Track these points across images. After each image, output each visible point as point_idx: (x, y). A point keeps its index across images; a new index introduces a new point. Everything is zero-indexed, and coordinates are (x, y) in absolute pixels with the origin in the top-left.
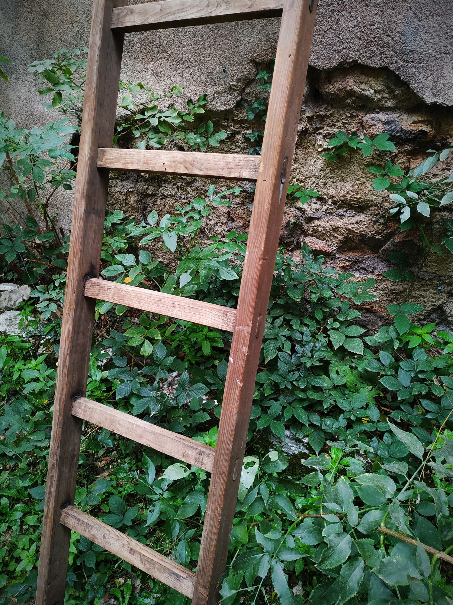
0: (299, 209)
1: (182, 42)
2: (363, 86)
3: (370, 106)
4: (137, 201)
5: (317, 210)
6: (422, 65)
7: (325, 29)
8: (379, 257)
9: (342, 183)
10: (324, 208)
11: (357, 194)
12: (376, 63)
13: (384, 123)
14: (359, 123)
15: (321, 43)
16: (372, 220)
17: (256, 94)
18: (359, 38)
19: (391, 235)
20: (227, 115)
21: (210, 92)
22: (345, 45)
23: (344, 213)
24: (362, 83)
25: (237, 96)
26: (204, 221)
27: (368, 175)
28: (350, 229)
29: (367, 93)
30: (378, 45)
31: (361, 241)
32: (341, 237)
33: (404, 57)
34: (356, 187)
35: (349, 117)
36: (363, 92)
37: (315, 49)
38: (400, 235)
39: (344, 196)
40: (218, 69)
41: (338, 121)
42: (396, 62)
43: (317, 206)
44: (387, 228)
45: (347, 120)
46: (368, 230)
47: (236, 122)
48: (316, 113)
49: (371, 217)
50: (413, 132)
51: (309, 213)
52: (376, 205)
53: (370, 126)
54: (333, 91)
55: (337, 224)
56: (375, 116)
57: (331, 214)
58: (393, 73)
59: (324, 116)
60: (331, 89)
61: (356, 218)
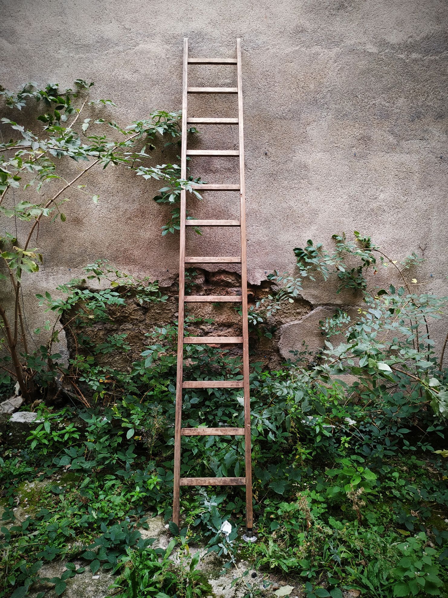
0: (202, 329)
3: (230, 285)
4: (103, 335)
9: (221, 316)
10: (213, 327)
11: (228, 320)
12: (232, 271)
13: (236, 291)
14: (226, 291)
16: (235, 331)
20: (167, 289)
21: (160, 279)
23: (223, 329)
24: (227, 277)
25: (173, 281)
26: (149, 340)
29: (229, 281)
34: (227, 317)
36: (227, 280)
39: (222, 321)
40: (164, 270)
41: (217, 291)
42: (239, 270)
43: (210, 327)
45: (221, 290)
46: (233, 335)
47: (171, 292)
48: (208, 288)
51: (206, 330)
52: (236, 324)
53: (231, 293)
54: (216, 280)
55: (220, 334)
56: (232, 289)
57: (217, 330)
58: (238, 274)
59: (211, 289)
60: (215, 279)
61: (228, 330)
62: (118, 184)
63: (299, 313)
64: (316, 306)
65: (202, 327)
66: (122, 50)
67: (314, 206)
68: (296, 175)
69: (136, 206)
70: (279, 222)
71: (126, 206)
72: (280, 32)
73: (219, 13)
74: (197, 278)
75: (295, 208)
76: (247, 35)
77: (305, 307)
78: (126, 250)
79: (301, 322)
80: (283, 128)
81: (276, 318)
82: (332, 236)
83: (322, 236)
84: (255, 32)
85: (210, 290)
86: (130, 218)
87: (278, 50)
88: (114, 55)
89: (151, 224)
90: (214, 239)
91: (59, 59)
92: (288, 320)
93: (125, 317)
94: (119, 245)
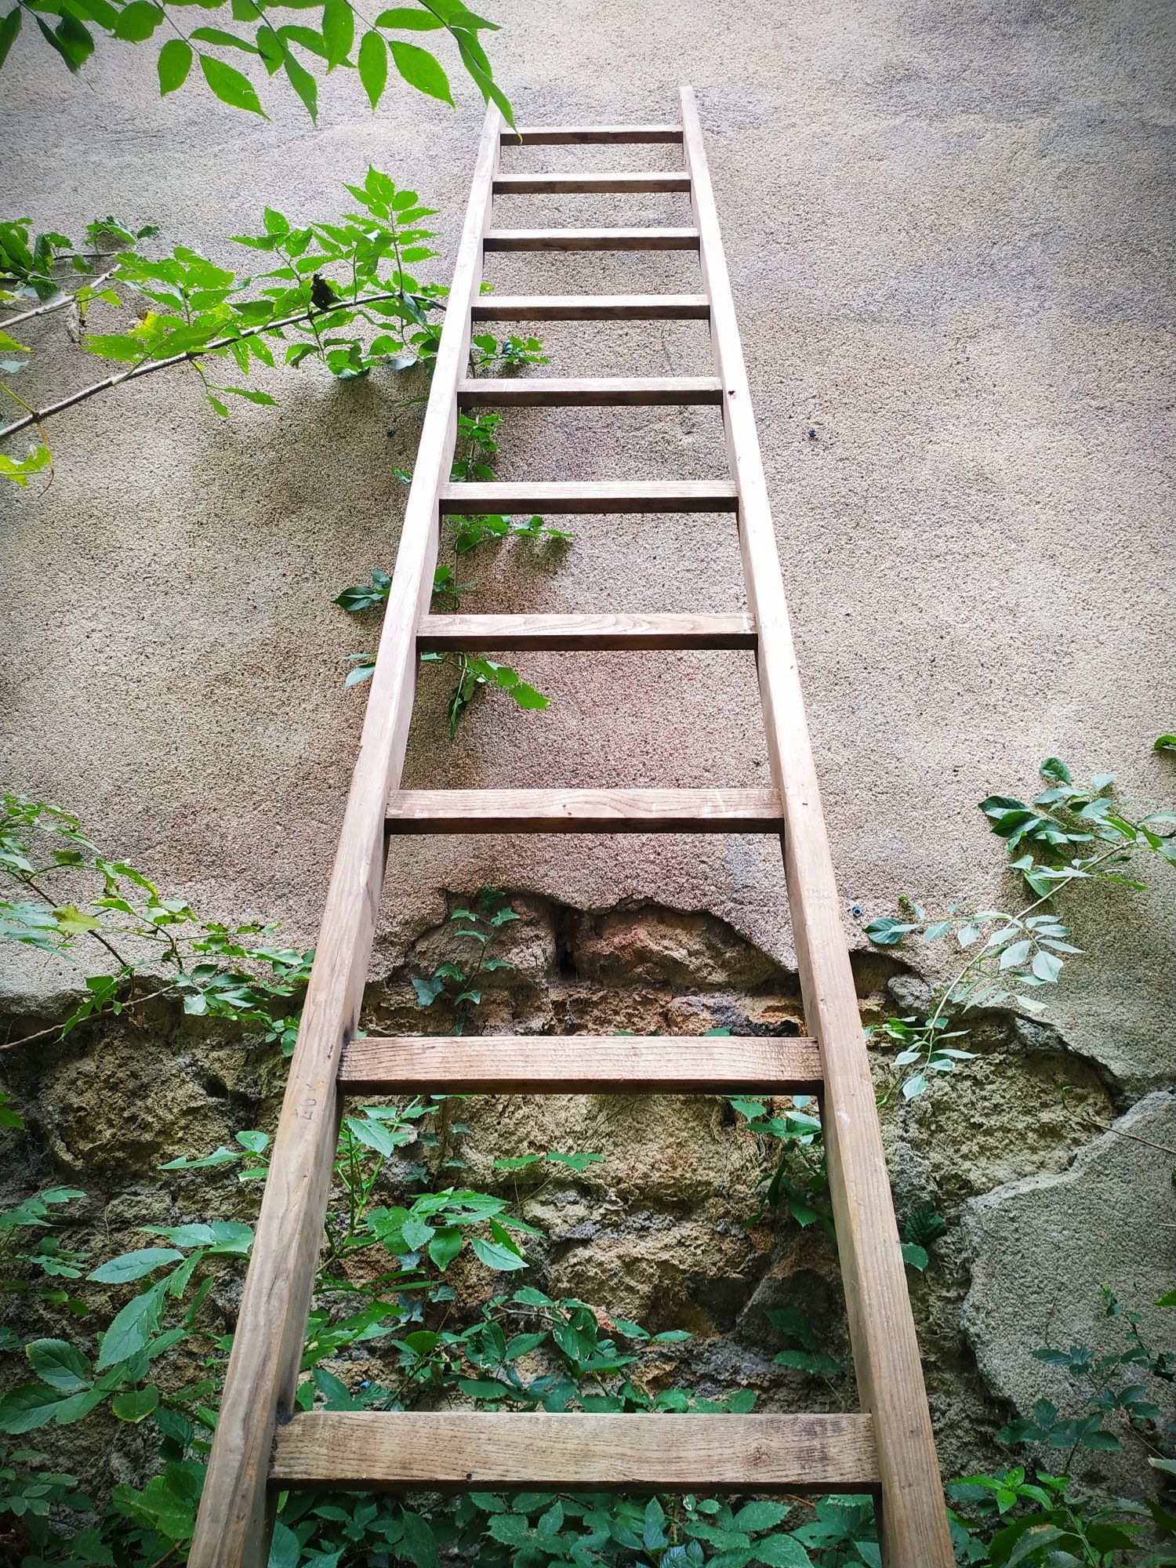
0: (536, 1223)
1: (279, 849)
2: (666, 943)
3: (679, 981)
5: (581, 1220)
6: (766, 909)
7: (591, 845)
8: (739, 1340)
9: (638, 1146)
10: (596, 1215)
11: (675, 1168)
12: (686, 903)
13: (715, 1011)
14: (660, 1014)
15: (584, 866)
16: (713, 1232)
17: (442, 955)
18: (653, 862)
19: (762, 1265)
22: (628, 872)
23: (647, 1223)
24: (663, 937)
25: (397, 957)
27: (690, 1125)
28: (666, 1261)
29: (675, 955)
30: (688, 874)
31: (694, 1294)
32: (644, 1288)
33: (735, 896)
34: (670, 1151)
35: (640, 1003)
36: (666, 952)
37: (573, 874)
38: (784, 1263)
39: (646, 1176)
41: (616, 1013)
42: (723, 902)
43: (580, 1210)
44: (752, 1247)
45: (635, 1009)
46: (707, 1260)
47: (383, 1016)
48: (570, 996)
49: (710, 1226)
50: (771, 1027)
51: (561, 1230)
52: (718, 1194)
53: (687, 1017)
54: (607, 951)
55: (635, 1252)
56: (692, 999)
57: (616, 1226)
58: (720, 920)
59: (587, 1003)
60: (604, 947)
61: (677, 1233)
62: (196, 551)
63: (1051, 1132)
64: (1143, 1086)
65: (535, 1210)
66: (273, 141)
67: (1044, 621)
68: (945, 505)
69: (262, 627)
70: (897, 684)
71: (215, 632)
72: (832, 82)
73: (615, 40)
74: (515, 942)
75: (962, 630)
76: (716, 91)
77: (1081, 1099)
78: (189, 812)
79: (1071, 1177)
80: (874, 351)
81: (936, 1157)
82: (1151, 743)
83: (1106, 744)
84: (741, 84)
85: (583, 1007)
86: (226, 680)
87: (828, 128)
88: (242, 155)
89: (317, 697)
90: (597, 756)
91: (48, 171)
92: (1000, 1170)
93: (142, 1151)
94: (160, 790)
